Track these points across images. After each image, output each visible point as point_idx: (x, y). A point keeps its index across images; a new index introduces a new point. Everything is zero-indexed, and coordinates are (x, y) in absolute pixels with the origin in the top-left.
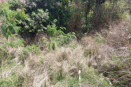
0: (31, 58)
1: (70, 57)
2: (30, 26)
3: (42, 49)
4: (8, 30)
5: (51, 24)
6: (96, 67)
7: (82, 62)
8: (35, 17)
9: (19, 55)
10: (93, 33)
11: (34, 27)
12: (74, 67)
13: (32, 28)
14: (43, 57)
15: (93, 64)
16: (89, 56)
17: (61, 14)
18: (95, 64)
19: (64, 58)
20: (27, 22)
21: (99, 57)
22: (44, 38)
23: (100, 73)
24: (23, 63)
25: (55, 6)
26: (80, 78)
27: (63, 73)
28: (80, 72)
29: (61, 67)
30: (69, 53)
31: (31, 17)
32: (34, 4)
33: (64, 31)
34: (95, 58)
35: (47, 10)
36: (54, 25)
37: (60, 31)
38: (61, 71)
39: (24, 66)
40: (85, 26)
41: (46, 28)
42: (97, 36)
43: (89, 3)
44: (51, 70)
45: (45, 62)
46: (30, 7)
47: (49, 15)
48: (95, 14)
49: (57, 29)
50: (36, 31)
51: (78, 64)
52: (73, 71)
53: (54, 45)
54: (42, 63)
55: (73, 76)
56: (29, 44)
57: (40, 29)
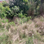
0: (12, 28)
1: (29, 28)
2: (11, 13)
3: (16, 24)
4: (2, 16)
5: (20, 13)
6: (40, 33)
7: (34, 30)
8: (13, 9)
9: (6, 26)
10: (39, 17)
11: (13, 14)
12: (30, 32)
13: (12, 14)
14: (17, 27)
15: (39, 31)
16: (37, 27)
17: (24, 8)
18: (40, 31)
19: (26, 28)
20: (10, 12)
21: (42, 28)
22: (17, 19)
23: (42, 35)
24: (8, 30)
25: (22, 5)
26: (33, 37)
27: (26, 35)
28: (33, 34)
29: (24, 32)
30: (28, 26)
31: (11, 10)
32: (13, 4)
33: (26, 16)
34: (40, 28)
35: (18, 6)
36: (21, 13)
37: (24, 16)
38: (24, 34)
39: (9, 31)
40: (35, 13)
41: (18, 15)
42: (41, 18)
43: (37, 3)
44: (20, 33)
45: (17, 30)
46: (11, 5)
47: (19, 9)
48: (40, 8)
49: (23, 15)
50: (13, 16)
51: (32, 31)
52: (30, 34)
53: (21, 22)
54: (16, 30)
55: (30, 36)
56: (10, 21)
57: (15, 15)
